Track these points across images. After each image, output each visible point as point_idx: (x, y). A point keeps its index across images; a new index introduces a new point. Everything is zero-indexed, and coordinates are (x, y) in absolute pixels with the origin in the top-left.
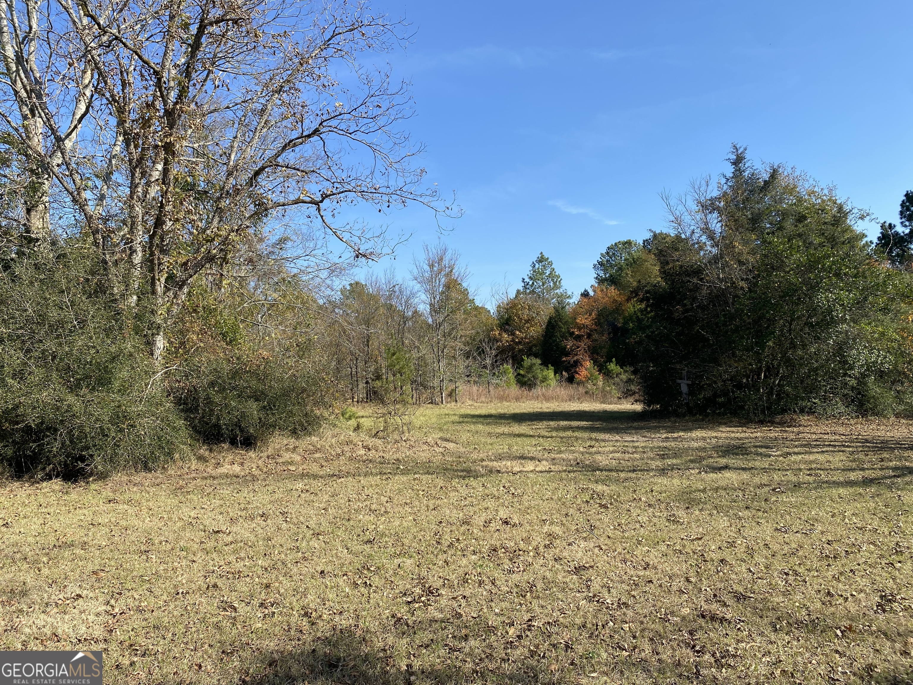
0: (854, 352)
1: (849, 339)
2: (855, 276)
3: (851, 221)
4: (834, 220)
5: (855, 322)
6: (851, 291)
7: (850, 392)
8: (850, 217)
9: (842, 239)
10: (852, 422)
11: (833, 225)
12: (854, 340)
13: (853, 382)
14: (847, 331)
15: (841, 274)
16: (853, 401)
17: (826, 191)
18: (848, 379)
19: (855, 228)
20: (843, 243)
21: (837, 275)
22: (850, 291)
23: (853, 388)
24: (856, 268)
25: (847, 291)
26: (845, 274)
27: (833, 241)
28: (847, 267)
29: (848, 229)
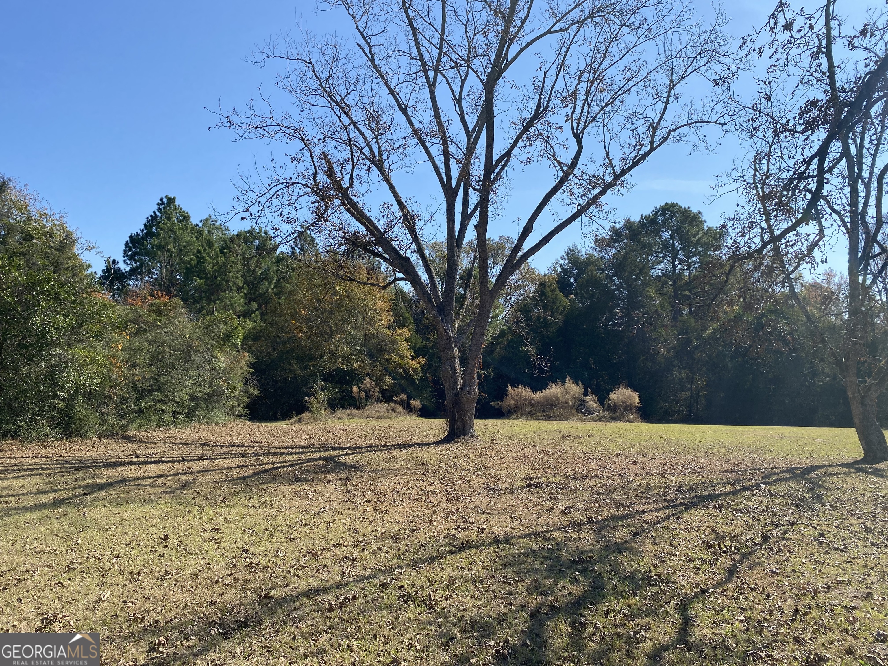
0: (65, 374)
1: (61, 362)
2: (74, 302)
3: (78, 250)
4: (60, 246)
5: (70, 346)
6: (68, 316)
7: (58, 415)
8: (77, 246)
9: (66, 266)
10: (56, 444)
11: (58, 250)
12: (66, 363)
13: (62, 405)
14: (61, 354)
15: (59, 298)
16: (59, 423)
17: (57, 217)
18: (57, 401)
19: (81, 257)
20: (67, 269)
21: (56, 299)
22: (66, 316)
23: (61, 411)
24: (74, 294)
25: (64, 315)
26: (64, 300)
27: (57, 266)
28: (66, 293)
29: (73, 257)
